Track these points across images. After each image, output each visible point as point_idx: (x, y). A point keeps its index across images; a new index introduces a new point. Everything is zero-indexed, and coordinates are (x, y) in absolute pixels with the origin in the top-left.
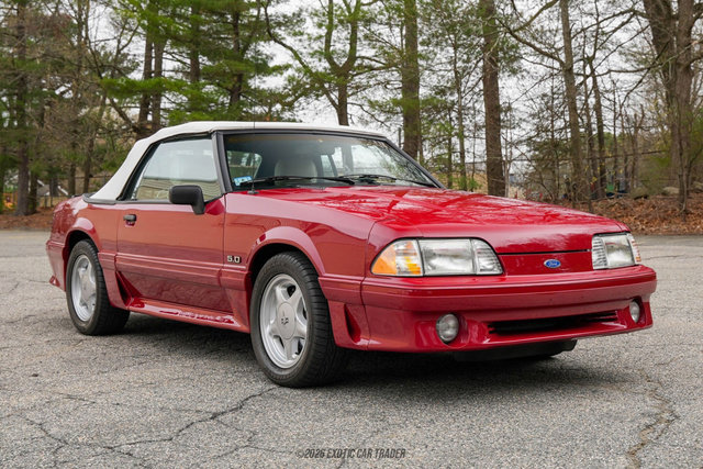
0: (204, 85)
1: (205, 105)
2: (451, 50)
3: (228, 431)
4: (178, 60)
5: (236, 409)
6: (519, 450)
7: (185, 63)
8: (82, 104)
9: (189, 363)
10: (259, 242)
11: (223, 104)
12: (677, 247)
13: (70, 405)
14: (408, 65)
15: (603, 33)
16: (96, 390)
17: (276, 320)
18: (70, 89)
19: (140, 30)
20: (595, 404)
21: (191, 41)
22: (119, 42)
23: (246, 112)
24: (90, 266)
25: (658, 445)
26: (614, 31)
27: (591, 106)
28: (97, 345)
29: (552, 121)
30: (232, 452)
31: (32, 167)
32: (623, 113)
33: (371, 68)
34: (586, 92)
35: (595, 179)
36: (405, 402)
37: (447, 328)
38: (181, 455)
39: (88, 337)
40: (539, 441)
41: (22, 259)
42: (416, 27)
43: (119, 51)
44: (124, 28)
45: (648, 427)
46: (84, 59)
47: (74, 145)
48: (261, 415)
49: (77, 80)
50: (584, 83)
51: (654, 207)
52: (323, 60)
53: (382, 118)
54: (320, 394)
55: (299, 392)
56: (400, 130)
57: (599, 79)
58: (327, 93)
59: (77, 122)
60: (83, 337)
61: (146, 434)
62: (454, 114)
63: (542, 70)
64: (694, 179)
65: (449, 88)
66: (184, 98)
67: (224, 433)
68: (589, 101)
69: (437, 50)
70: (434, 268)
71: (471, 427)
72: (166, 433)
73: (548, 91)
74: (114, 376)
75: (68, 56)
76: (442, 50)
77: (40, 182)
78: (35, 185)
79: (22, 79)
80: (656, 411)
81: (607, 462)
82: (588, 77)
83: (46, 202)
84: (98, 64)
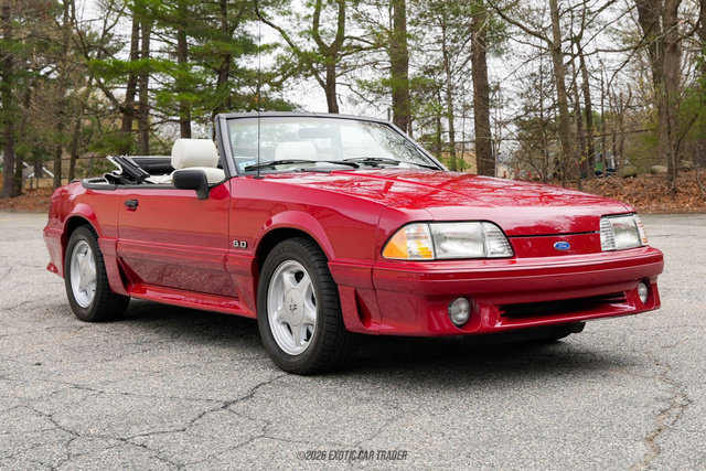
0: (191, 65)
1: (192, 86)
2: (439, 30)
3: (241, 420)
4: (165, 41)
5: (247, 398)
6: (536, 437)
7: (171, 44)
8: (67, 85)
9: (194, 350)
10: (266, 228)
11: (210, 84)
12: (668, 226)
13: (78, 395)
14: (397, 45)
15: (590, 13)
16: (103, 379)
17: (284, 306)
18: (56, 69)
19: (127, 10)
20: (607, 388)
21: (178, 22)
22: (106, 22)
23: (235, 93)
24: (90, 251)
25: (675, 430)
26: (600, 11)
27: (579, 85)
28: (98, 332)
29: (541, 101)
30: (248, 443)
31: (18, 149)
32: (611, 91)
33: (360, 49)
34: (574, 72)
35: (584, 158)
36: (417, 389)
37: (460, 312)
38: (196, 446)
39: (88, 324)
40: (556, 428)
41: (12, 243)
42: (404, 7)
43: (105, 32)
44: (110, 8)
45: (663, 412)
46: (70, 40)
47: (60, 127)
48: (272, 403)
49: (63, 61)
50: (571, 62)
51: (643, 186)
52: (312, 39)
53: (371, 97)
54: (330, 381)
55: (309, 379)
56: (389, 110)
57: (586, 59)
58: (316, 73)
59: (62, 103)
60: (82, 324)
61: (159, 425)
62: (442, 94)
63: (529, 50)
64: (682, 157)
65: (438, 68)
66: (172, 79)
67: (238, 423)
68: (577, 80)
69: (426, 30)
70: (445, 251)
71: (485, 414)
72: (179, 423)
73: (536, 70)
74: (120, 364)
75: (54, 36)
76: (431, 30)
77: (25, 164)
78: (21, 167)
79: (8, 60)
80: (668, 395)
81: (626, 449)
82: (575, 56)
83: (31, 184)
84: (84, 44)
